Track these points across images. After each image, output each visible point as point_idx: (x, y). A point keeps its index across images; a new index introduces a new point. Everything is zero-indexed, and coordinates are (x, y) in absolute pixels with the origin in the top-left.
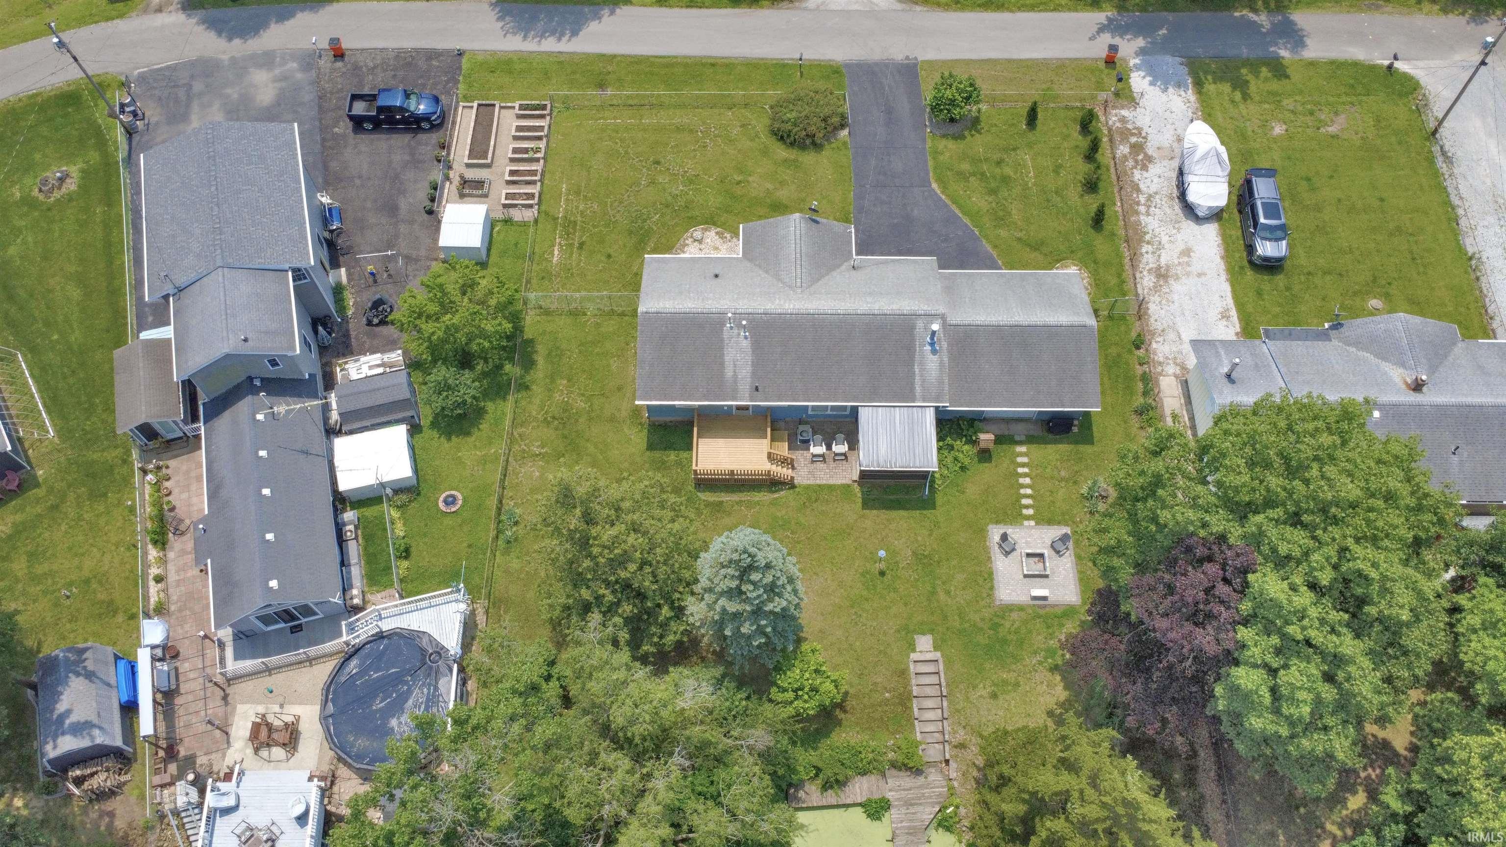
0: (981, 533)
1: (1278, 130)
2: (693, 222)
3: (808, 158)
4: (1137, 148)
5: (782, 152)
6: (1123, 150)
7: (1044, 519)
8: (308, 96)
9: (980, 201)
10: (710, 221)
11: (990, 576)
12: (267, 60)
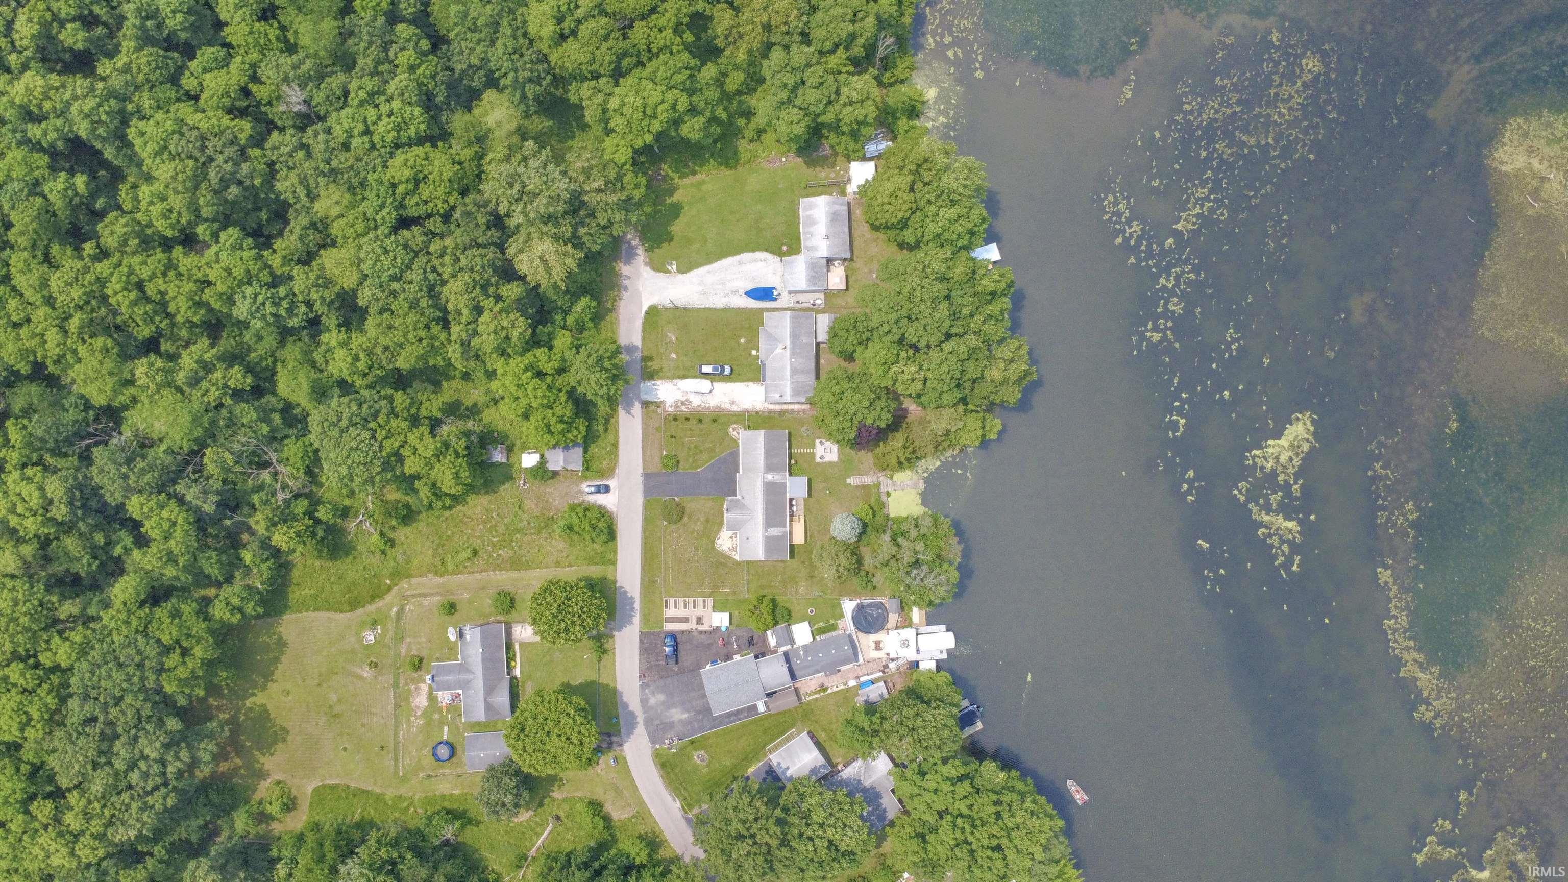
0: (818, 464)
1: (674, 356)
2: (713, 548)
3: (687, 511)
4: (683, 403)
5: (685, 519)
6: (683, 408)
7: (814, 447)
8: (662, 682)
9: (705, 456)
10: (713, 542)
11: (830, 462)
12: (644, 701)
